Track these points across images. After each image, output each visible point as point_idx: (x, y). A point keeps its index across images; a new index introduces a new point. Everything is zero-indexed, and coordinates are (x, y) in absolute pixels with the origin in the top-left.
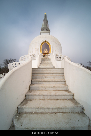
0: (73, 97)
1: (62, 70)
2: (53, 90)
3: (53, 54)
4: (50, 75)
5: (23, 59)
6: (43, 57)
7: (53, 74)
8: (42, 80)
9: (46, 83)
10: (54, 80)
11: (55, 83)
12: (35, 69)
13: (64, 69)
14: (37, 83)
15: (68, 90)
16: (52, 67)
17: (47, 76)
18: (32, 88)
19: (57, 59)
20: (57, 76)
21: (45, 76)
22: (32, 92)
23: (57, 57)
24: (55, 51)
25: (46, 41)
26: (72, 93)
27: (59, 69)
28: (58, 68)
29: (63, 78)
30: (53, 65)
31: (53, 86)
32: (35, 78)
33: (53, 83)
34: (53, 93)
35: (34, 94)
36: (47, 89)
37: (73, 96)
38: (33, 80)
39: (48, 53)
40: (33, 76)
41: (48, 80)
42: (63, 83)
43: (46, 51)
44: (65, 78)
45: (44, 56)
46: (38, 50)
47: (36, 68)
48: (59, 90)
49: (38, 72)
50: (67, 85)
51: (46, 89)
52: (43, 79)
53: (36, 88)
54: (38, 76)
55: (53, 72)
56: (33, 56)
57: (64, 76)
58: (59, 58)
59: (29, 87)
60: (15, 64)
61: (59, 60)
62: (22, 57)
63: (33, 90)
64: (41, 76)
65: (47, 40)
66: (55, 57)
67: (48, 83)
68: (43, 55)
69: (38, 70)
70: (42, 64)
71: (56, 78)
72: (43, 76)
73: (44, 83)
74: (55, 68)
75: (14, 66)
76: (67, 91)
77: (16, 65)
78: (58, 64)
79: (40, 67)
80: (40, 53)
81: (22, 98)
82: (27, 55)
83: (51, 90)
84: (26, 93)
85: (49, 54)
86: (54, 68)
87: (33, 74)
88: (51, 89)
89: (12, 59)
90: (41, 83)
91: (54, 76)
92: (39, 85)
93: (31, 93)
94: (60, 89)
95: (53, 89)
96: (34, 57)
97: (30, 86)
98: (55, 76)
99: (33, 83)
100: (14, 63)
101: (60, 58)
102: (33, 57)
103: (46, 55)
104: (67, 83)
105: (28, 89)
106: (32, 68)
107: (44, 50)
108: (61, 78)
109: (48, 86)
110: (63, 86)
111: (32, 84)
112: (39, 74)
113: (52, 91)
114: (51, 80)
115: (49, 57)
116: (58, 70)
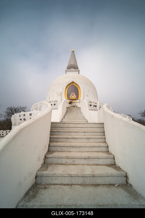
0: (127, 181)
1: (101, 126)
2: (88, 165)
3: (85, 101)
4: (80, 135)
5: (37, 108)
6: (68, 105)
7: (86, 134)
8: (68, 144)
9: (75, 149)
10: (88, 145)
11: (90, 149)
12: (55, 124)
13: (103, 124)
14: (59, 149)
15: (115, 164)
16: (84, 120)
17: (76, 137)
18: (49, 161)
19: (91, 108)
20: (92, 137)
21: (72, 137)
22: (49, 169)
23: (91, 105)
24: (87, 96)
25: (73, 82)
26: (123, 171)
27: (94, 124)
28: (93, 122)
29: (103, 140)
30: (84, 117)
31: (86, 155)
32: (55, 140)
33: (87, 149)
34: (88, 171)
35: (52, 173)
36: (77, 161)
37: (126, 177)
38: (52, 144)
39: (77, 98)
40: (52, 136)
41: (78, 144)
42: (104, 149)
43: (73, 96)
44: (107, 140)
45: (70, 103)
46: (61, 94)
47: (58, 123)
48: (98, 165)
49: (61, 129)
50: (112, 154)
51: (74, 161)
52: (70, 142)
53: (56, 161)
54: (60, 136)
55: (85, 130)
56: (53, 103)
57: (104, 137)
58: (93, 106)
59: (43, 157)
60: (23, 115)
61: (95, 110)
62: (36, 104)
63: (51, 164)
64: (66, 137)
65: (75, 81)
66: (87, 105)
67: (78, 149)
68: (68, 101)
69: (62, 125)
70: (68, 115)
71: (91, 140)
72: (68, 137)
73: (72, 149)
74: (89, 122)
75: (22, 117)
76: (113, 165)
77: (24, 117)
78: (92, 117)
79: (65, 120)
80: (64, 98)
81: (30, 181)
82: (45, 102)
83: (83, 165)
84: (38, 171)
85: (78, 101)
86: (87, 123)
87: (53, 133)
88: (83, 162)
89: (21, 107)
90: (65, 149)
91: (87, 137)
92: (62, 153)
93: (46, 170)
94: (101, 162)
95: (86, 162)
96: (55, 104)
97: (45, 156)
98: (89, 137)
99: (52, 149)
100: (22, 113)
101: (95, 107)
102: (53, 105)
103: (74, 101)
104: (111, 149)
105: (42, 162)
106: (52, 123)
107: (70, 94)
108: (100, 140)
109: (78, 155)
110: (105, 155)
111: (49, 151)
112: (62, 133)
113: (86, 167)
114: (82, 144)
115: (78, 105)
116: (94, 126)
